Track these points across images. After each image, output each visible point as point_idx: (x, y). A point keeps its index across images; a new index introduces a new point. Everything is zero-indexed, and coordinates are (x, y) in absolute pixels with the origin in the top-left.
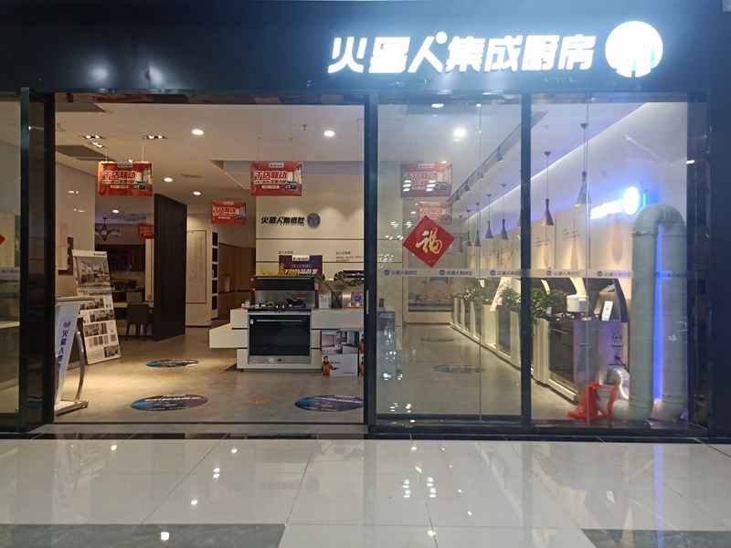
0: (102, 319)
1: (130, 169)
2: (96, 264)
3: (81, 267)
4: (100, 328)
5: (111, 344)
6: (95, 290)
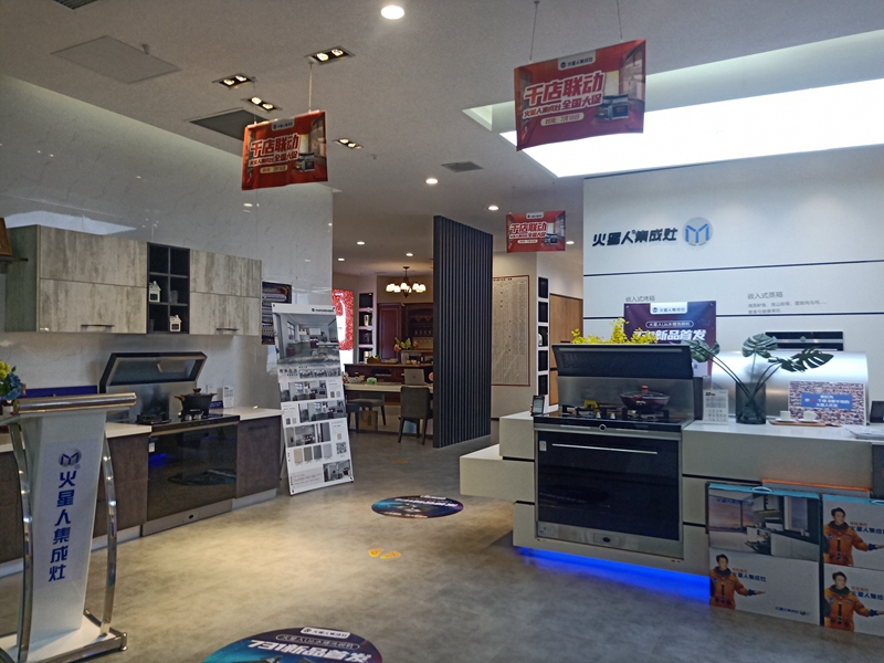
0: (322, 416)
1: (289, 132)
2: (316, 326)
3: (287, 330)
4: (318, 431)
5: (336, 458)
6: (310, 368)
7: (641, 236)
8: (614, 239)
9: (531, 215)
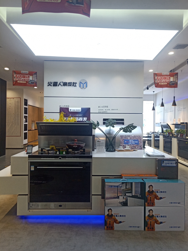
7: (65, 84)
8: (55, 84)
9: (23, 72)
